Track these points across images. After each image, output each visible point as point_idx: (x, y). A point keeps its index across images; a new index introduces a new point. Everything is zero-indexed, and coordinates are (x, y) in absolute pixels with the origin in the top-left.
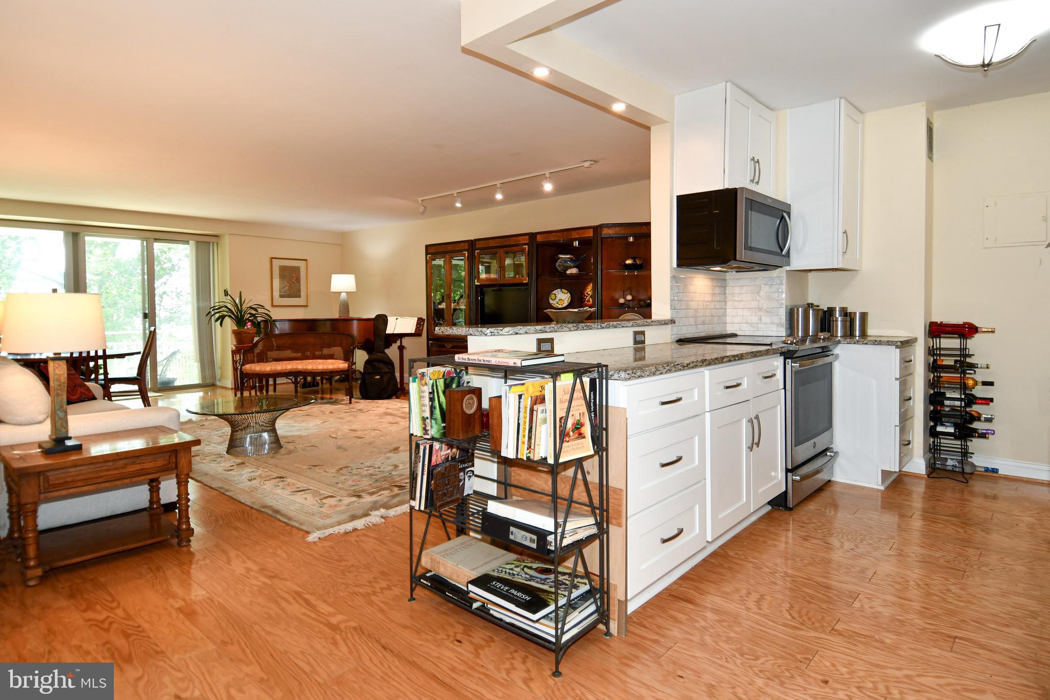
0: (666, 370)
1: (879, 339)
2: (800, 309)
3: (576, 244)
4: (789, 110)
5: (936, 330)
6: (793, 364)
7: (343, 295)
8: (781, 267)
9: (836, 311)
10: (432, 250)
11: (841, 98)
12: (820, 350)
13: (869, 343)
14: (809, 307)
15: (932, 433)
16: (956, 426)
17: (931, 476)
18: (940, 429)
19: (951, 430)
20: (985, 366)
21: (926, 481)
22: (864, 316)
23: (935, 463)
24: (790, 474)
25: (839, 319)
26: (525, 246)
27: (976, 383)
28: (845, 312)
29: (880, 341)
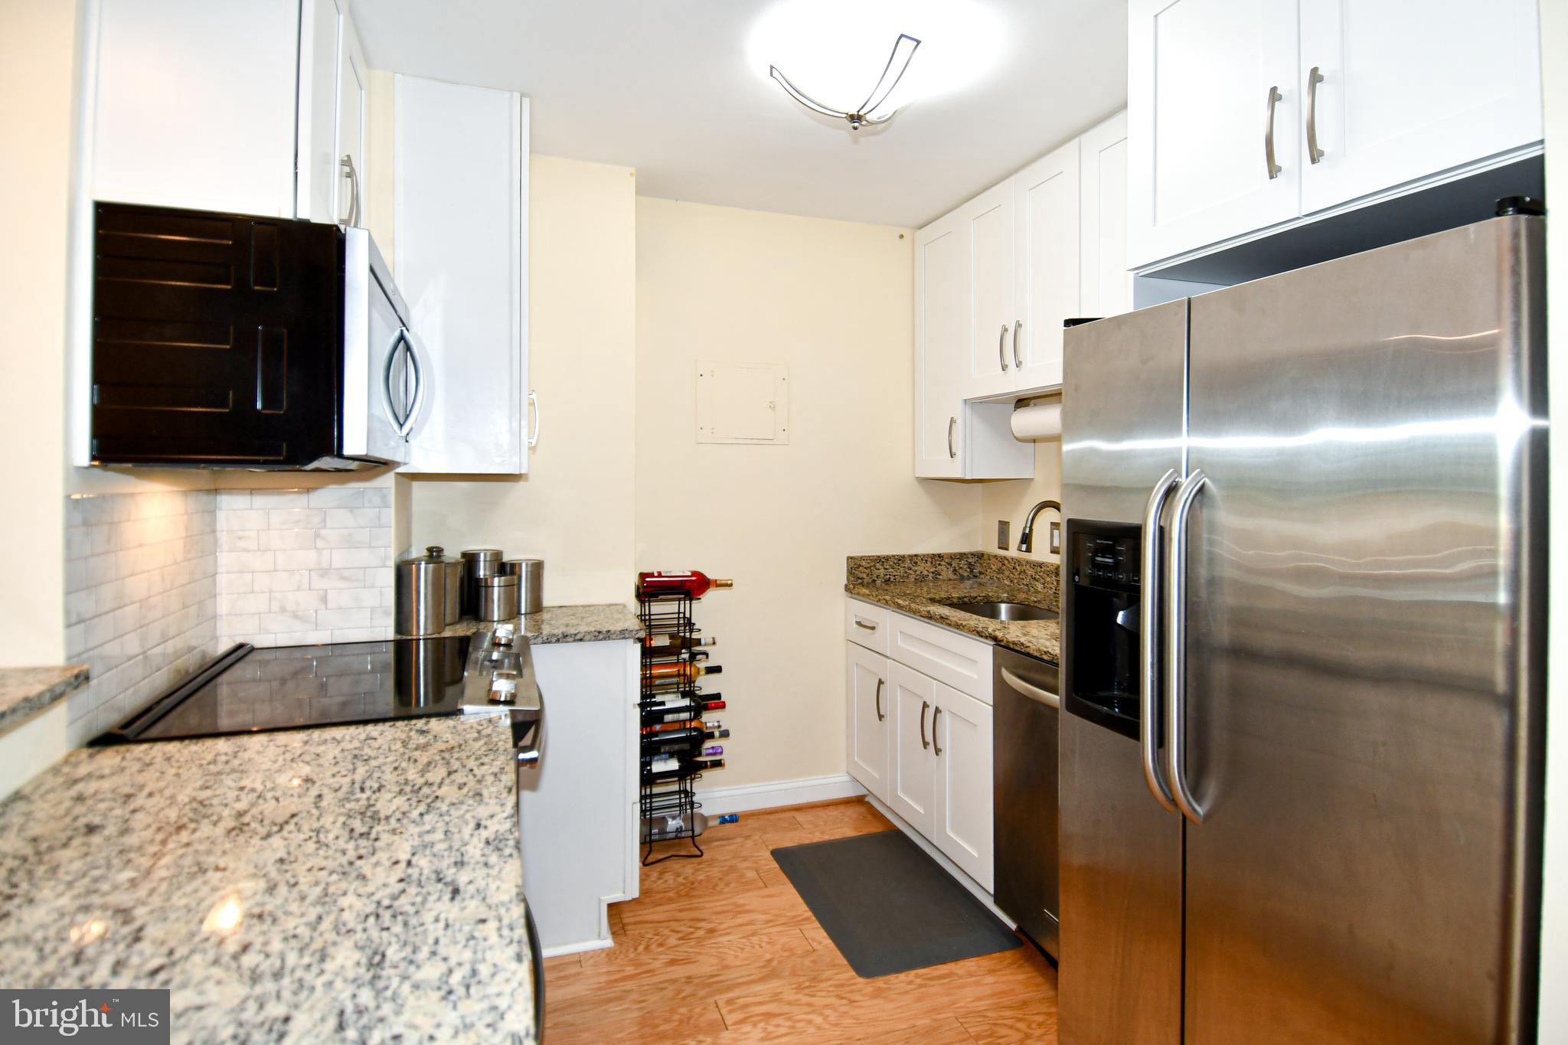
2: (423, 567)
4: (399, 76)
5: (650, 589)
9: (479, 561)
11: (523, 95)
15: (647, 778)
16: (680, 756)
17: (648, 861)
18: (656, 768)
19: (674, 765)
20: (711, 641)
22: (537, 568)
23: (650, 833)
25: (496, 582)
27: (698, 672)
28: (500, 562)
29: (609, 631)
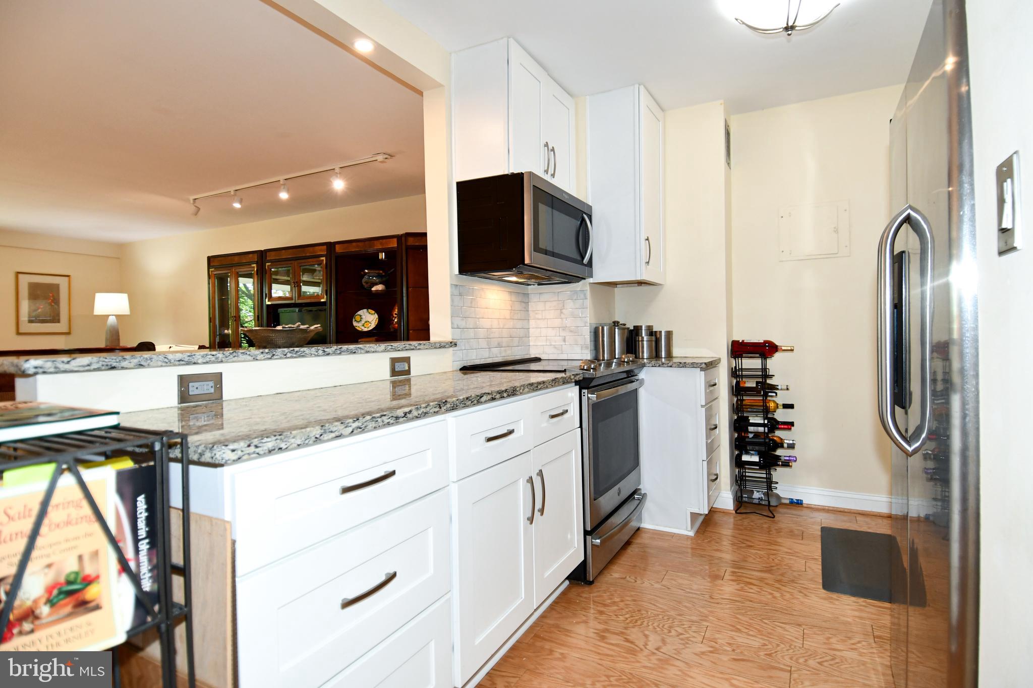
0: (350, 429)
1: (683, 361)
2: (605, 328)
3: (382, 256)
4: (588, 97)
5: (739, 349)
6: (589, 395)
7: (112, 320)
8: (584, 279)
9: (642, 330)
10: (215, 263)
11: (639, 85)
12: (625, 375)
13: (674, 365)
14: (615, 325)
15: (738, 463)
16: (760, 454)
17: (738, 511)
18: (745, 458)
19: (756, 459)
20: (785, 387)
21: (735, 517)
22: (669, 334)
23: (742, 497)
24: (589, 538)
25: (645, 338)
26: (322, 258)
27: (777, 406)
28: (651, 330)
29: (685, 363)
